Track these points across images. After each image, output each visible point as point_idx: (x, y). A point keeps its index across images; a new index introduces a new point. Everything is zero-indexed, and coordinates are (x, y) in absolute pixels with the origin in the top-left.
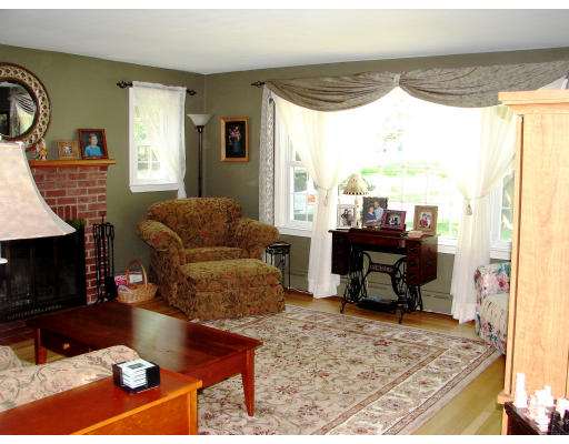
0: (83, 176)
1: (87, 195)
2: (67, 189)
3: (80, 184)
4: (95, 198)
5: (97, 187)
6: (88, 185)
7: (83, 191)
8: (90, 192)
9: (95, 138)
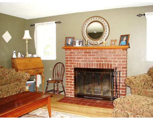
0: (115, 53)
1: (117, 60)
2: (108, 57)
3: (114, 55)
4: (120, 61)
5: (121, 57)
6: (117, 56)
7: (115, 58)
8: (118, 59)
9: (125, 38)
